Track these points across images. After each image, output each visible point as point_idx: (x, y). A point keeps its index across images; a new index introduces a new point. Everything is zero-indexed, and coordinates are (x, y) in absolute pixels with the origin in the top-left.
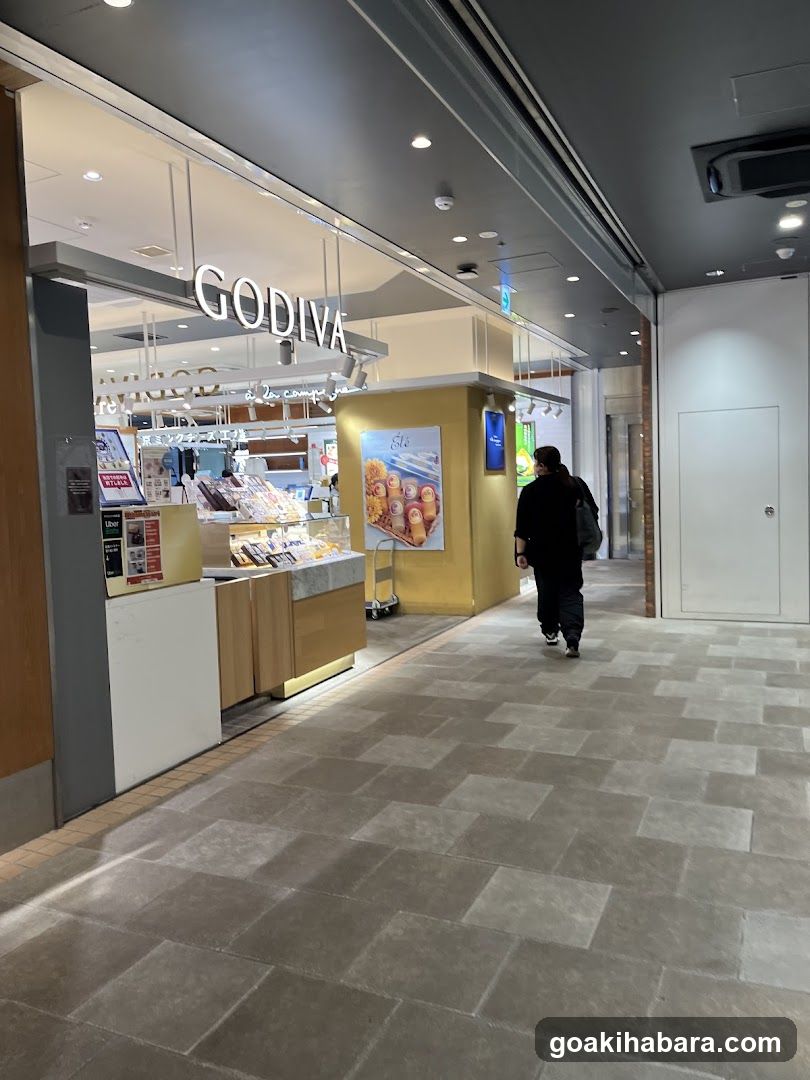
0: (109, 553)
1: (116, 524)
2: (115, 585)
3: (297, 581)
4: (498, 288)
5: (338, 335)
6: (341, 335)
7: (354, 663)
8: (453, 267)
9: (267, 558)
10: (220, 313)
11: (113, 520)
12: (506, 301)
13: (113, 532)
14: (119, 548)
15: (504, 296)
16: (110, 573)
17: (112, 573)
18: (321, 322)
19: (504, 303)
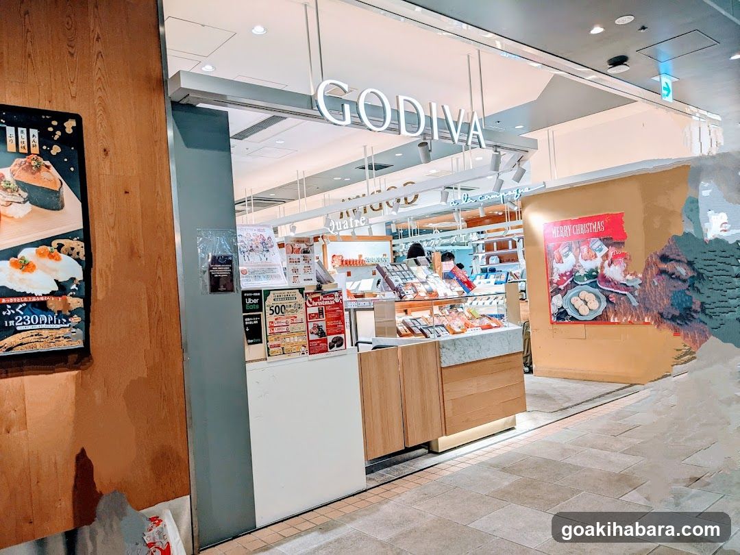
0: (249, 325)
1: (256, 301)
2: (253, 351)
3: (444, 350)
4: (657, 79)
5: (476, 133)
6: (480, 133)
7: (515, 425)
8: (603, 63)
9: (421, 330)
10: (344, 120)
11: (253, 297)
12: (667, 89)
13: (253, 307)
14: (260, 321)
15: (664, 85)
16: (249, 341)
17: (252, 341)
18: (456, 124)
19: (665, 92)
